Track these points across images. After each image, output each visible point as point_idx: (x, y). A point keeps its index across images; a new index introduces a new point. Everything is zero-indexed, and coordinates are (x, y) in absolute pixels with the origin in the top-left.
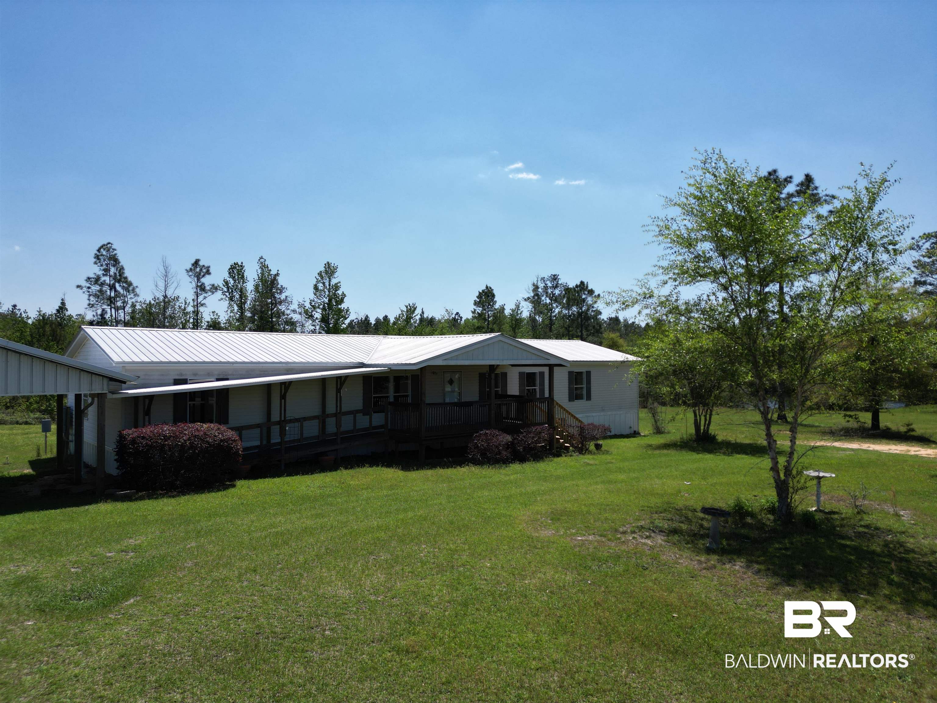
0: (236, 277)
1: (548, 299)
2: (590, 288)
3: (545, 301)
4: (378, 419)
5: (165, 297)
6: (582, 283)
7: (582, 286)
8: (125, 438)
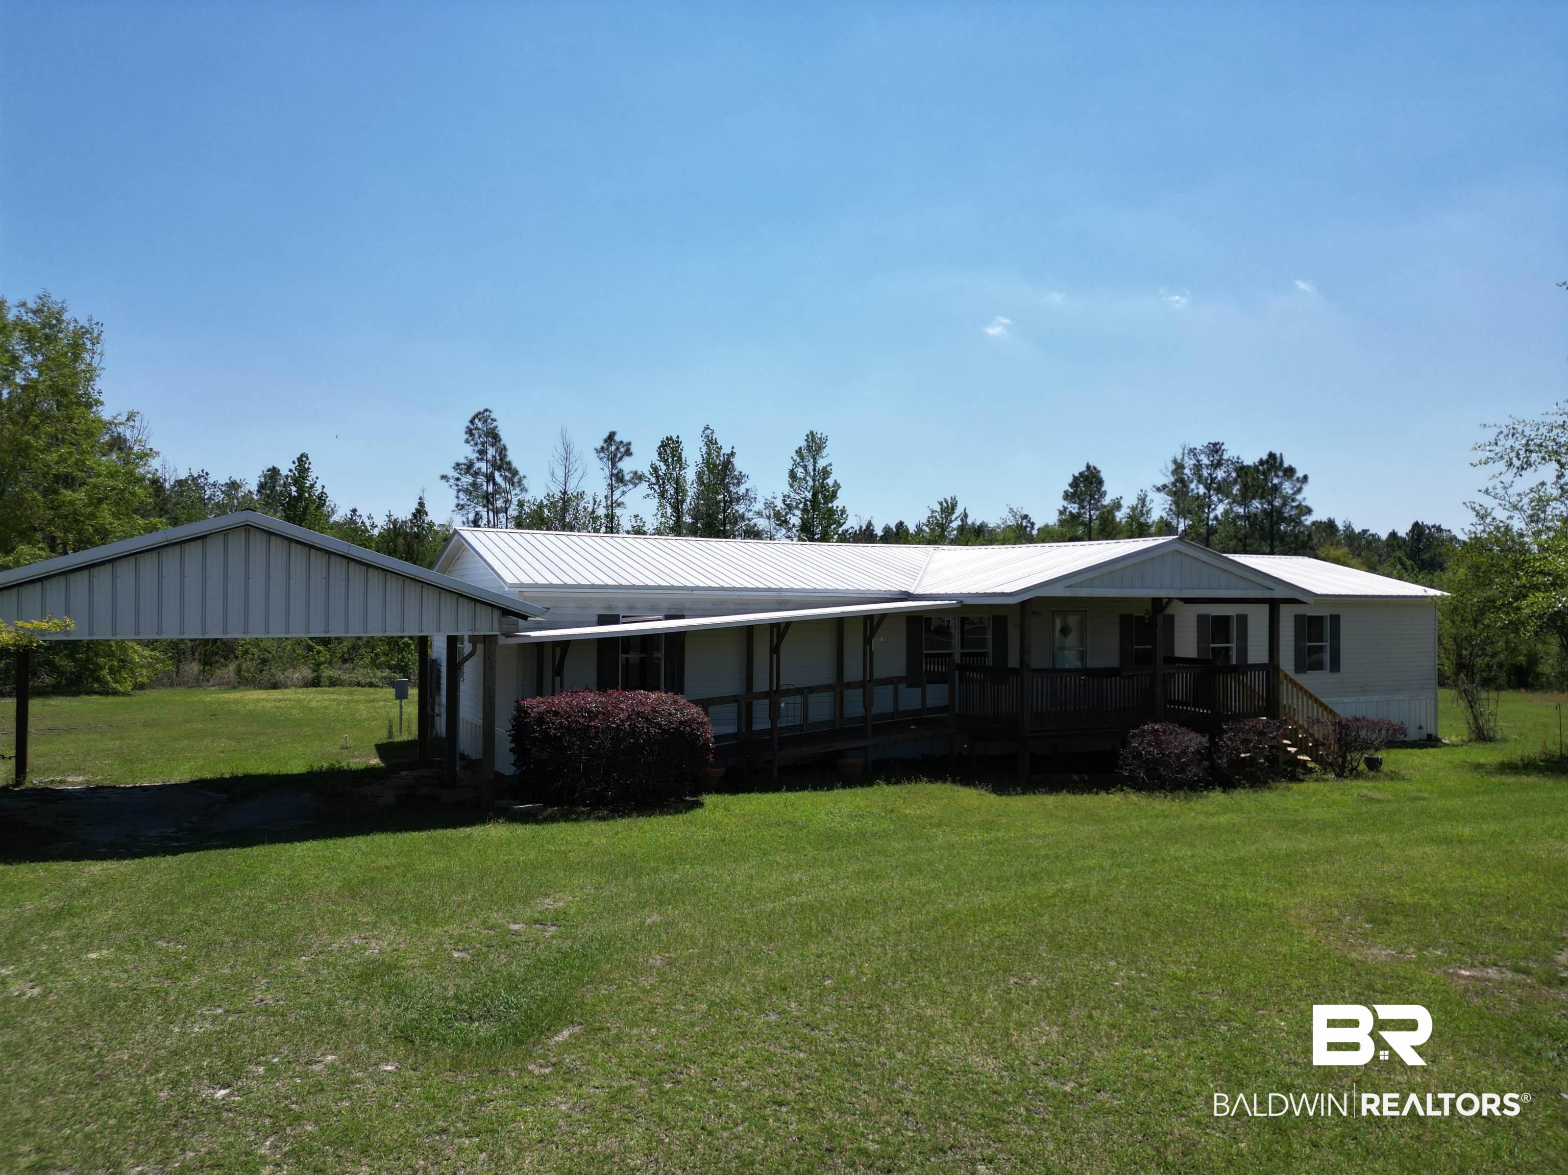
0: (670, 460)
1: (1201, 486)
2: (1286, 465)
3: (1195, 491)
4: (937, 695)
5: (565, 493)
6: (1272, 456)
7: (1272, 462)
8: (526, 712)
